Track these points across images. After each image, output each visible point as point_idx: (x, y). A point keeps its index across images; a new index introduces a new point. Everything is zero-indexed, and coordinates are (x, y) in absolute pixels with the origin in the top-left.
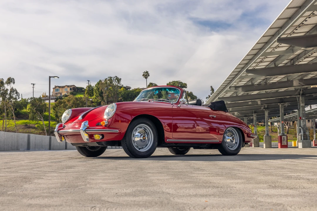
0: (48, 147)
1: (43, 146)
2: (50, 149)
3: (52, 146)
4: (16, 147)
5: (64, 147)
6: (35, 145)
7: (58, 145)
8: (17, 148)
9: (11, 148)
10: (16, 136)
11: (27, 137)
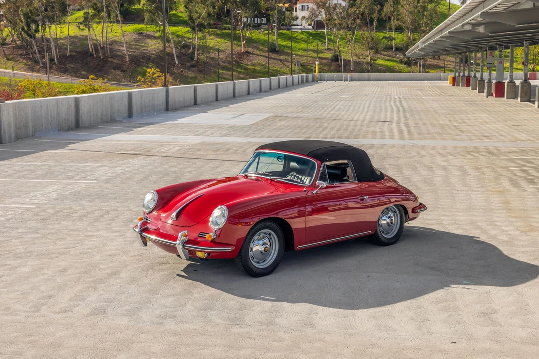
0: (164, 106)
1: (155, 106)
2: (167, 109)
3: (170, 103)
4: (110, 115)
5: (193, 101)
6: (142, 107)
7: (182, 99)
8: (111, 117)
9: (101, 119)
10: (109, 99)
11: (127, 97)
